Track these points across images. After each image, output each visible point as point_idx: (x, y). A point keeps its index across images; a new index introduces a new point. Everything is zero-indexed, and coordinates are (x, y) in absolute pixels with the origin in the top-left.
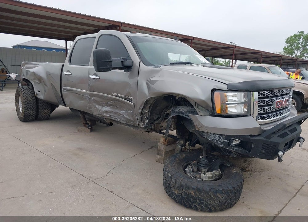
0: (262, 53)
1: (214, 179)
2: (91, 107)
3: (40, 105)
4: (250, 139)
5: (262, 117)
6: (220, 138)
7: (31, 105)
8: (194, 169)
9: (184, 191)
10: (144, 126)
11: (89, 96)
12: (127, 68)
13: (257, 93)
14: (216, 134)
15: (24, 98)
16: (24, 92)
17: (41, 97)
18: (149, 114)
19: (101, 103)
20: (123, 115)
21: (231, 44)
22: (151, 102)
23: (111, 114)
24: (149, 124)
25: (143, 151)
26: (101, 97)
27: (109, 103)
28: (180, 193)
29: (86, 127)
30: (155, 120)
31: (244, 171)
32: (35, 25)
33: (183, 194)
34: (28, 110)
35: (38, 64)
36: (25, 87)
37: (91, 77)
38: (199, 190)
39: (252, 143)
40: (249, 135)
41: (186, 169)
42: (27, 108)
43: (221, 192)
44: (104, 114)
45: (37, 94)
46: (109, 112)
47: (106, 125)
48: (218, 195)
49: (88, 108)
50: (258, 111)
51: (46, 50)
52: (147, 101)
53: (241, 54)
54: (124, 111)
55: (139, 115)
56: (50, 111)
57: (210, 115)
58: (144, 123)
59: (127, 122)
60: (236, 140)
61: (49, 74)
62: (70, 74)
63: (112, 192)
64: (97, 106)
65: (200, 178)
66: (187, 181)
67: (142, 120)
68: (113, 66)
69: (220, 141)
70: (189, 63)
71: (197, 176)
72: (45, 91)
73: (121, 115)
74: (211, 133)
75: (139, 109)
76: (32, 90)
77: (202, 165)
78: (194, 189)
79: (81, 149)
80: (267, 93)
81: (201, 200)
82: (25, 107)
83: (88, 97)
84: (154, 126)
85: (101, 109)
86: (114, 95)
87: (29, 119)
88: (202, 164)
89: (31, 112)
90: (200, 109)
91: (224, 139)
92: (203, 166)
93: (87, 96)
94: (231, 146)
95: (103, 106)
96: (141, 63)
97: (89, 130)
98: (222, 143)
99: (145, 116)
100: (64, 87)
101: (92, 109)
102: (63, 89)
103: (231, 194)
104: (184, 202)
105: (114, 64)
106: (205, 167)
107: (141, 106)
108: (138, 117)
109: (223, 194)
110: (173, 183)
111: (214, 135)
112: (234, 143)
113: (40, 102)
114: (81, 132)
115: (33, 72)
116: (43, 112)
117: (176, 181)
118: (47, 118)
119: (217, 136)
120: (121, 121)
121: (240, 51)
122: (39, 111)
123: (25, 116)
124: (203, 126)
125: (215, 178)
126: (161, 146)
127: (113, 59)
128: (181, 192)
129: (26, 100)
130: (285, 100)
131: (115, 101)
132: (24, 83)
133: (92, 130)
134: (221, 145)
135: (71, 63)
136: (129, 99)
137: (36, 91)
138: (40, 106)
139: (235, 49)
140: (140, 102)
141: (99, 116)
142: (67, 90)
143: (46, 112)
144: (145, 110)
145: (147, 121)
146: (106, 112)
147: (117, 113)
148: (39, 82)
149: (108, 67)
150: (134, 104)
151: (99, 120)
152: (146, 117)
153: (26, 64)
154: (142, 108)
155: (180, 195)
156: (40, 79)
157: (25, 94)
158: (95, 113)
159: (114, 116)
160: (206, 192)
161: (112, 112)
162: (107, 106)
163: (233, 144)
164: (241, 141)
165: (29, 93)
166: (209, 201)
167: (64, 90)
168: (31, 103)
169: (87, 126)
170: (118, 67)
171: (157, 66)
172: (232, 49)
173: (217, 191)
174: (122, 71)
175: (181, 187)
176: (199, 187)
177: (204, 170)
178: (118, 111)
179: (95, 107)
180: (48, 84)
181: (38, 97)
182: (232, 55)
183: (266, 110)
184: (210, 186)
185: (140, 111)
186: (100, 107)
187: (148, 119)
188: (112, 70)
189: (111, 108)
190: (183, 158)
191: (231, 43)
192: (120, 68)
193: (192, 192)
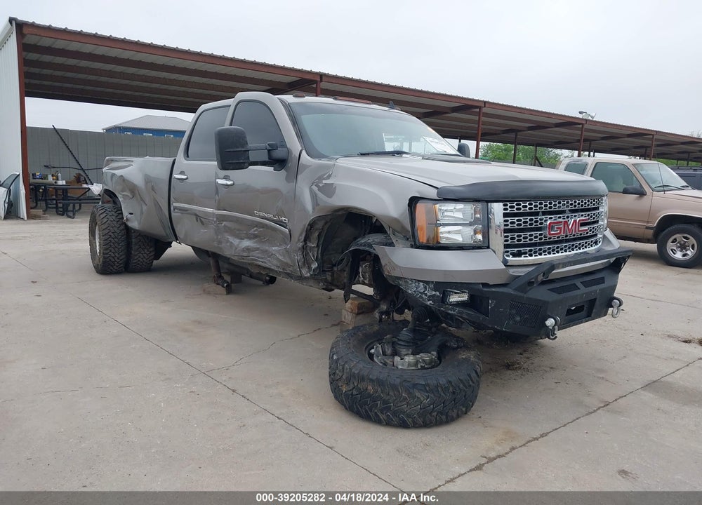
0: (653, 135)
1: (419, 367)
2: (220, 242)
3: (133, 240)
4: (482, 291)
5: (515, 252)
6: (425, 288)
7: (116, 240)
8: (386, 350)
9: (356, 385)
10: (308, 275)
11: (217, 218)
12: (279, 162)
13: (501, 204)
14: (419, 281)
15: (104, 227)
16: (105, 214)
17: (134, 224)
18: (320, 252)
19: (238, 232)
20: (276, 255)
21: (580, 116)
22: (320, 225)
23: (255, 253)
24: (321, 270)
25: (319, 329)
26: (237, 220)
27: (252, 231)
28: (349, 389)
29: (218, 284)
30: (335, 265)
31: (511, 368)
32: (154, 85)
33: (355, 392)
34: (111, 251)
35: (132, 161)
36: (107, 205)
37: (220, 181)
38: (380, 383)
39: (488, 298)
40: (482, 283)
41: (373, 351)
42: (108, 246)
43: (423, 389)
44: (245, 254)
45: (127, 220)
46: (253, 251)
47: (261, 283)
48: (418, 394)
49: (215, 244)
50: (503, 239)
51: (172, 136)
52: (312, 225)
53: (603, 138)
54: (277, 246)
55: (300, 253)
56: (152, 254)
57: (412, 247)
58: (309, 268)
59: (284, 269)
60: (456, 293)
61: (148, 180)
62: (185, 177)
63: (234, 391)
64: (231, 239)
65: (394, 366)
66: (364, 367)
67: (307, 263)
68: (252, 159)
69: (426, 295)
70: (399, 153)
71: (388, 362)
72: (142, 213)
73: (272, 254)
74: (411, 280)
75: (299, 240)
76: (120, 212)
77: (400, 343)
78: (371, 380)
79: (199, 323)
80: (525, 207)
81: (385, 402)
82: (106, 245)
83: (215, 222)
84: (332, 276)
85: (238, 245)
86: (256, 216)
87: (111, 268)
88: (401, 340)
89: (116, 254)
90: (397, 236)
91: (432, 290)
92: (403, 343)
93: (213, 220)
94: (447, 304)
95: (241, 239)
96: (304, 152)
97: (223, 291)
98: (430, 298)
99: (311, 254)
100: (175, 204)
101: (223, 245)
102: (172, 208)
103: (442, 394)
104: (357, 406)
105: (253, 156)
106: (407, 347)
107: (301, 235)
108: (298, 257)
109: (427, 392)
110: (340, 371)
111: (417, 284)
112: (454, 298)
113: (133, 234)
114: (209, 293)
115: (122, 176)
116: (140, 255)
117: (343, 368)
118: (146, 269)
119: (421, 284)
120: (272, 268)
121: (599, 132)
122: (131, 253)
123: (104, 262)
124: (395, 267)
125: (421, 366)
126: (348, 317)
127: (251, 145)
128: (351, 388)
129: (107, 231)
130: (575, 221)
131: (260, 227)
132: (108, 198)
133: (229, 290)
134: (429, 303)
135: (188, 156)
136: (282, 221)
137: (125, 214)
138: (133, 243)
139: (586, 126)
140: (298, 226)
141: (236, 258)
142: (180, 210)
143: (145, 255)
144: (310, 241)
145: (315, 265)
146: (248, 249)
147: (266, 251)
148: (131, 196)
149: (242, 161)
150: (290, 231)
151: (247, 273)
152: (314, 256)
153: (112, 160)
154: (302, 238)
155: (350, 393)
156: (133, 190)
157: (105, 220)
158: (227, 253)
159: (262, 258)
160: (394, 387)
161: (257, 249)
162: (249, 238)
163: (451, 300)
164: (471, 297)
165: (114, 217)
166: (400, 404)
167: (174, 209)
168: (116, 238)
169: (220, 282)
170: (260, 162)
171: (332, 158)
172: (578, 126)
173: (415, 386)
174: (271, 169)
175: (351, 377)
176: (381, 377)
177: (404, 351)
178: (267, 248)
179: (228, 241)
180: (147, 200)
181: (130, 224)
182: (579, 141)
183: (536, 237)
184: (402, 376)
185: (301, 245)
186: (236, 241)
187: (316, 260)
188: (250, 167)
189: (255, 243)
190: (374, 333)
191: (581, 113)
192: (263, 163)
193: (370, 387)
